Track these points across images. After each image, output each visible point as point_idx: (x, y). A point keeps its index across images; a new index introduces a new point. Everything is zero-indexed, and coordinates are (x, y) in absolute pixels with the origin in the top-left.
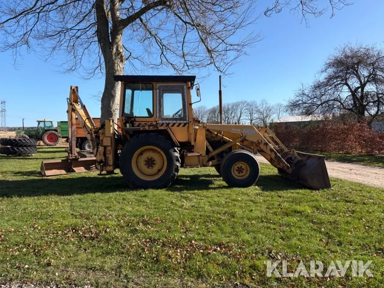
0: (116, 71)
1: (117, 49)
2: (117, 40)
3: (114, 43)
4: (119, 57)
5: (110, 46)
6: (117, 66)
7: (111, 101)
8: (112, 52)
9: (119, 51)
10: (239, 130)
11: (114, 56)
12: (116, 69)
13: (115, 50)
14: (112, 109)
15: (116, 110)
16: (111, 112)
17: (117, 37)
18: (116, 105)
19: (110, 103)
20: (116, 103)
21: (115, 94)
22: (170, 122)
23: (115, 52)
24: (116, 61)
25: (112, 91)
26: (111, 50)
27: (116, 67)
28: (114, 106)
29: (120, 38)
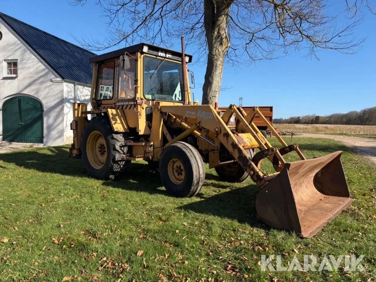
0: (214, 56)
1: (218, 33)
2: (219, 23)
3: (216, 26)
4: (219, 39)
5: (212, 31)
6: (216, 51)
7: (208, 88)
8: (213, 36)
9: (220, 33)
10: (194, 113)
11: (214, 41)
12: (214, 54)
13: (216, 33)
14: (209, 97)
15: (214, 97)
16: (208, 99)
17: (219, 18)
18: (213, 92)
19: (207, 91)
20: (214, 90)
21: (213, 80)
22: (125, 103)
23: (216, 36)
24: (215, 45)
25: (210, 77)
26: (213, 34)
27: (214, 51)
28: (211, 93)
29: (222, 19)
